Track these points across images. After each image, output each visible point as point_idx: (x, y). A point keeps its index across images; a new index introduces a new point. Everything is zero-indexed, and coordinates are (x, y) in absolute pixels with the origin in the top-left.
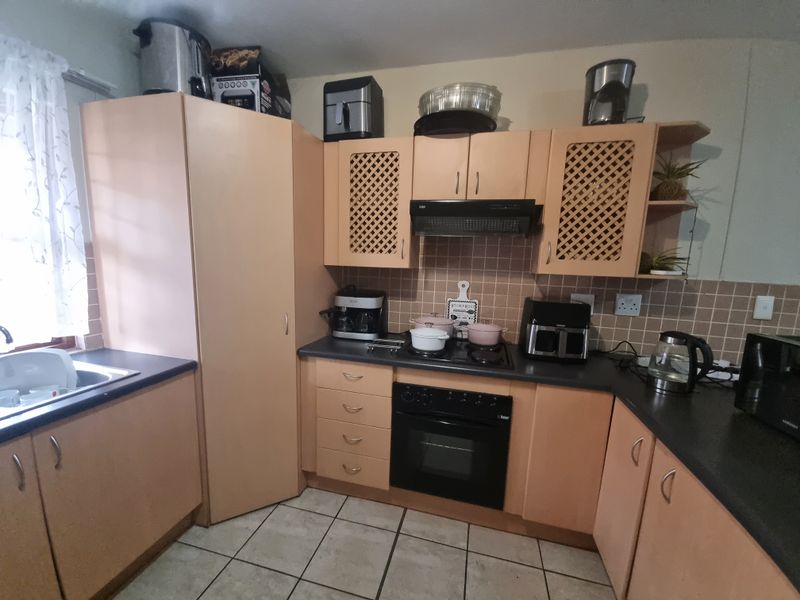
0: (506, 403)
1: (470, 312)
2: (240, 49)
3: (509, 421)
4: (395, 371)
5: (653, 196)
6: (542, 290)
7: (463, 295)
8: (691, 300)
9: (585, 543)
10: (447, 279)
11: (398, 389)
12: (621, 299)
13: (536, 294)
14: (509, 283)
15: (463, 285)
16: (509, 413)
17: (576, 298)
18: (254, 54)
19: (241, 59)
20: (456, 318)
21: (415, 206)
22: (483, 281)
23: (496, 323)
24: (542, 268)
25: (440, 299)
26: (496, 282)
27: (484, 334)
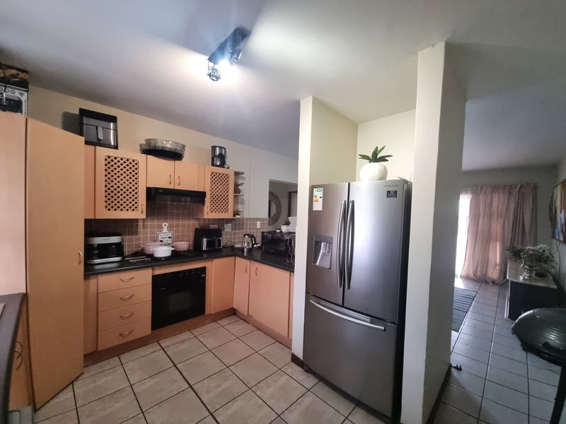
0: (203, 270)
1: (170, 238)
2: (11, 68)
3: (205, 277)
4: (153, 270)
5: (235, 192)
6: (199, 224)
7: (165, 230)
8: (243, 224)
9: (232, 312)
10: (156, 223)
11: (155, 278)
12: (226, 226)
13: (197, 226)
14: (186, 222)
15: (165, 225)
16: (205, 273)
17: (212, 227)
18: (22, 75)
19: (13, 76)
20: (162, 241)
21: (149, 190)
22: (175, 222)
23: (187, 241)
24: (206, 216)
25: (152, 233)
26: (181, 222)
27: (183, 246)
